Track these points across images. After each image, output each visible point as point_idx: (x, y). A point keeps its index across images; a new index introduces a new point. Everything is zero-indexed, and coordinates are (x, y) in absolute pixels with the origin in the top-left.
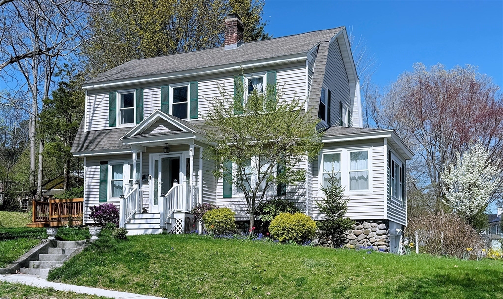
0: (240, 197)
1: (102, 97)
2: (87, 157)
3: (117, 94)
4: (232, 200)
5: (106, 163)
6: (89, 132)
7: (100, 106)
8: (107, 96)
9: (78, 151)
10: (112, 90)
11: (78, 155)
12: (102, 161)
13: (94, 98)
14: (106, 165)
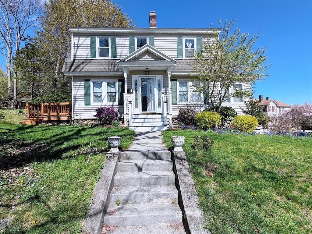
0: (182, 104)
1: (85, 38)
2: (74, 76)
3: (97, 38)
4: (178, 106)
5: (89, 80)
6: (74, 60)
7: (82, 46)
8: (89, 38)
9: (67, 71)
10: (93, 35)
11: (68, 74)
12: (87, 79)
13: (78, 38)
14: (89, 82)
